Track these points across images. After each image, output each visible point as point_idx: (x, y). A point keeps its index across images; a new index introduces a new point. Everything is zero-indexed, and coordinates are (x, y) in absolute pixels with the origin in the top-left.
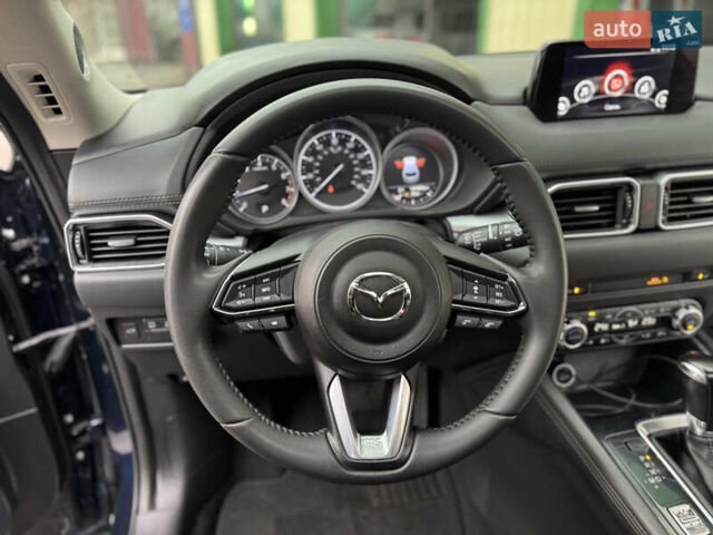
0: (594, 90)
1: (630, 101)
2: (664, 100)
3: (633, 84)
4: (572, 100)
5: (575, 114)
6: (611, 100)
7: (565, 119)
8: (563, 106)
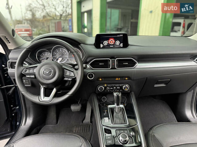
0: (107, 43)
1: (115, 45)
2: (122, 45)
3: (115, 42)
4: (103, 45)
5: (104, 47)
6: (111, 45)
7: (102, 48)
8: (102, 46)
